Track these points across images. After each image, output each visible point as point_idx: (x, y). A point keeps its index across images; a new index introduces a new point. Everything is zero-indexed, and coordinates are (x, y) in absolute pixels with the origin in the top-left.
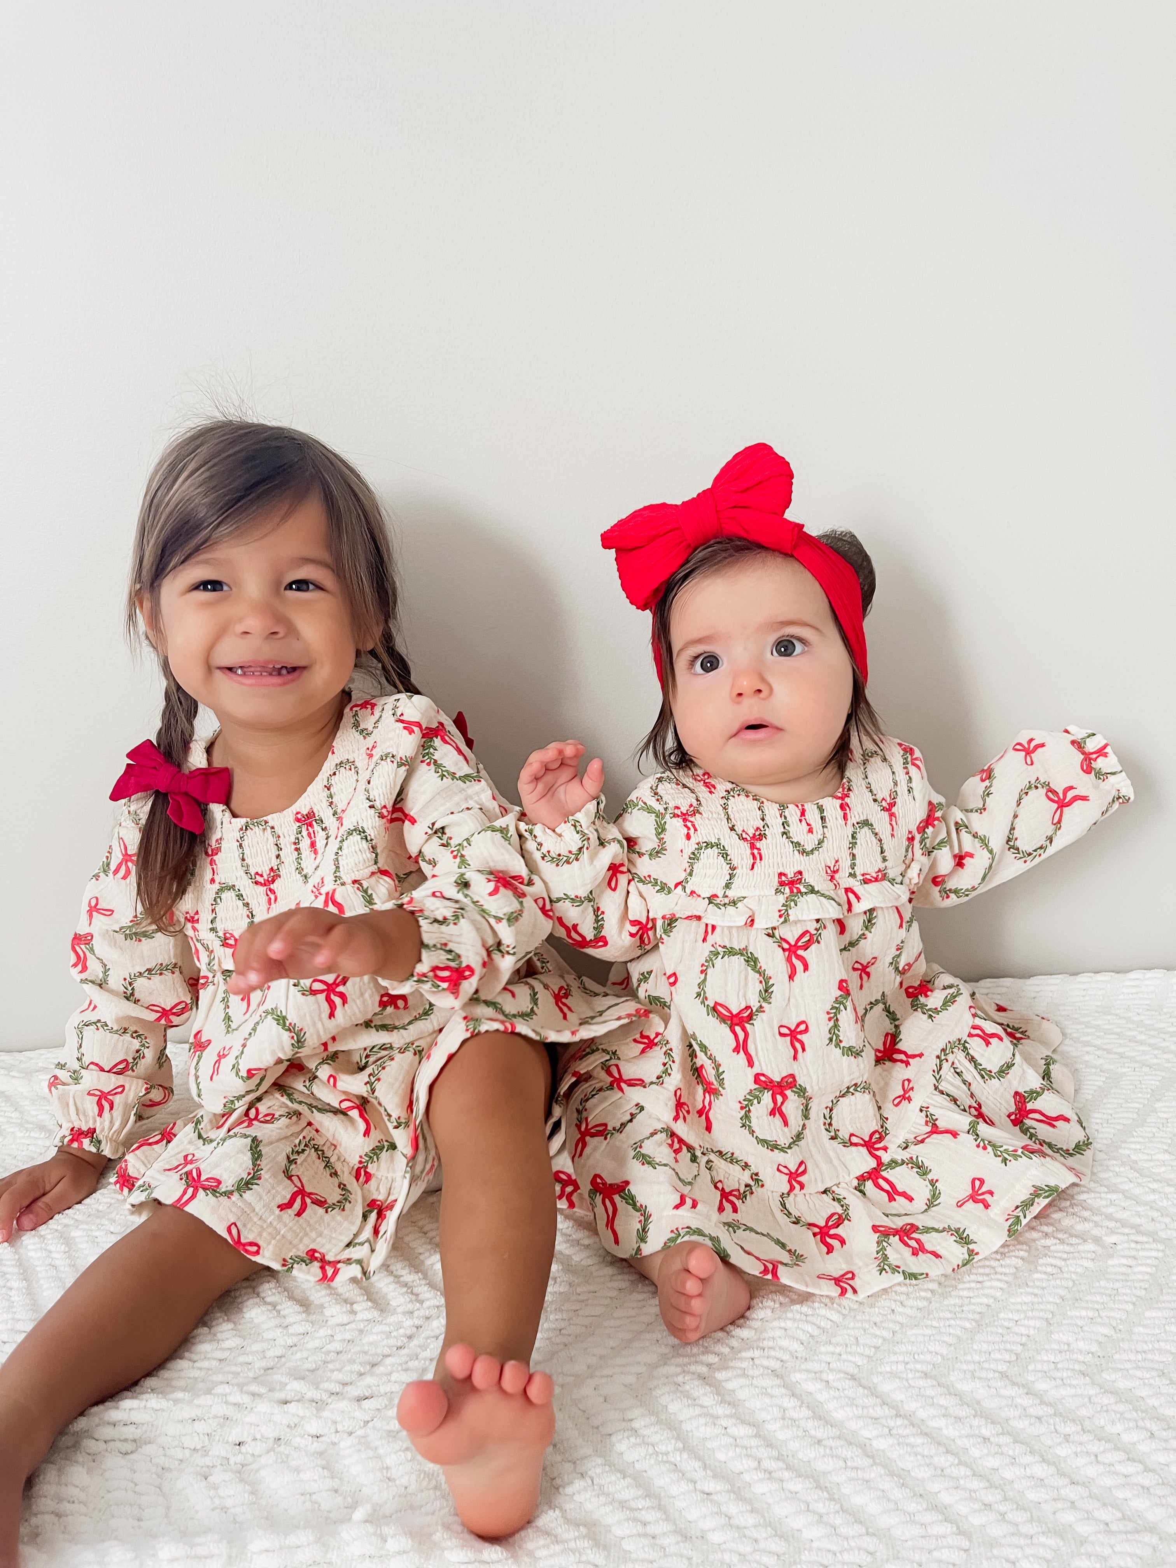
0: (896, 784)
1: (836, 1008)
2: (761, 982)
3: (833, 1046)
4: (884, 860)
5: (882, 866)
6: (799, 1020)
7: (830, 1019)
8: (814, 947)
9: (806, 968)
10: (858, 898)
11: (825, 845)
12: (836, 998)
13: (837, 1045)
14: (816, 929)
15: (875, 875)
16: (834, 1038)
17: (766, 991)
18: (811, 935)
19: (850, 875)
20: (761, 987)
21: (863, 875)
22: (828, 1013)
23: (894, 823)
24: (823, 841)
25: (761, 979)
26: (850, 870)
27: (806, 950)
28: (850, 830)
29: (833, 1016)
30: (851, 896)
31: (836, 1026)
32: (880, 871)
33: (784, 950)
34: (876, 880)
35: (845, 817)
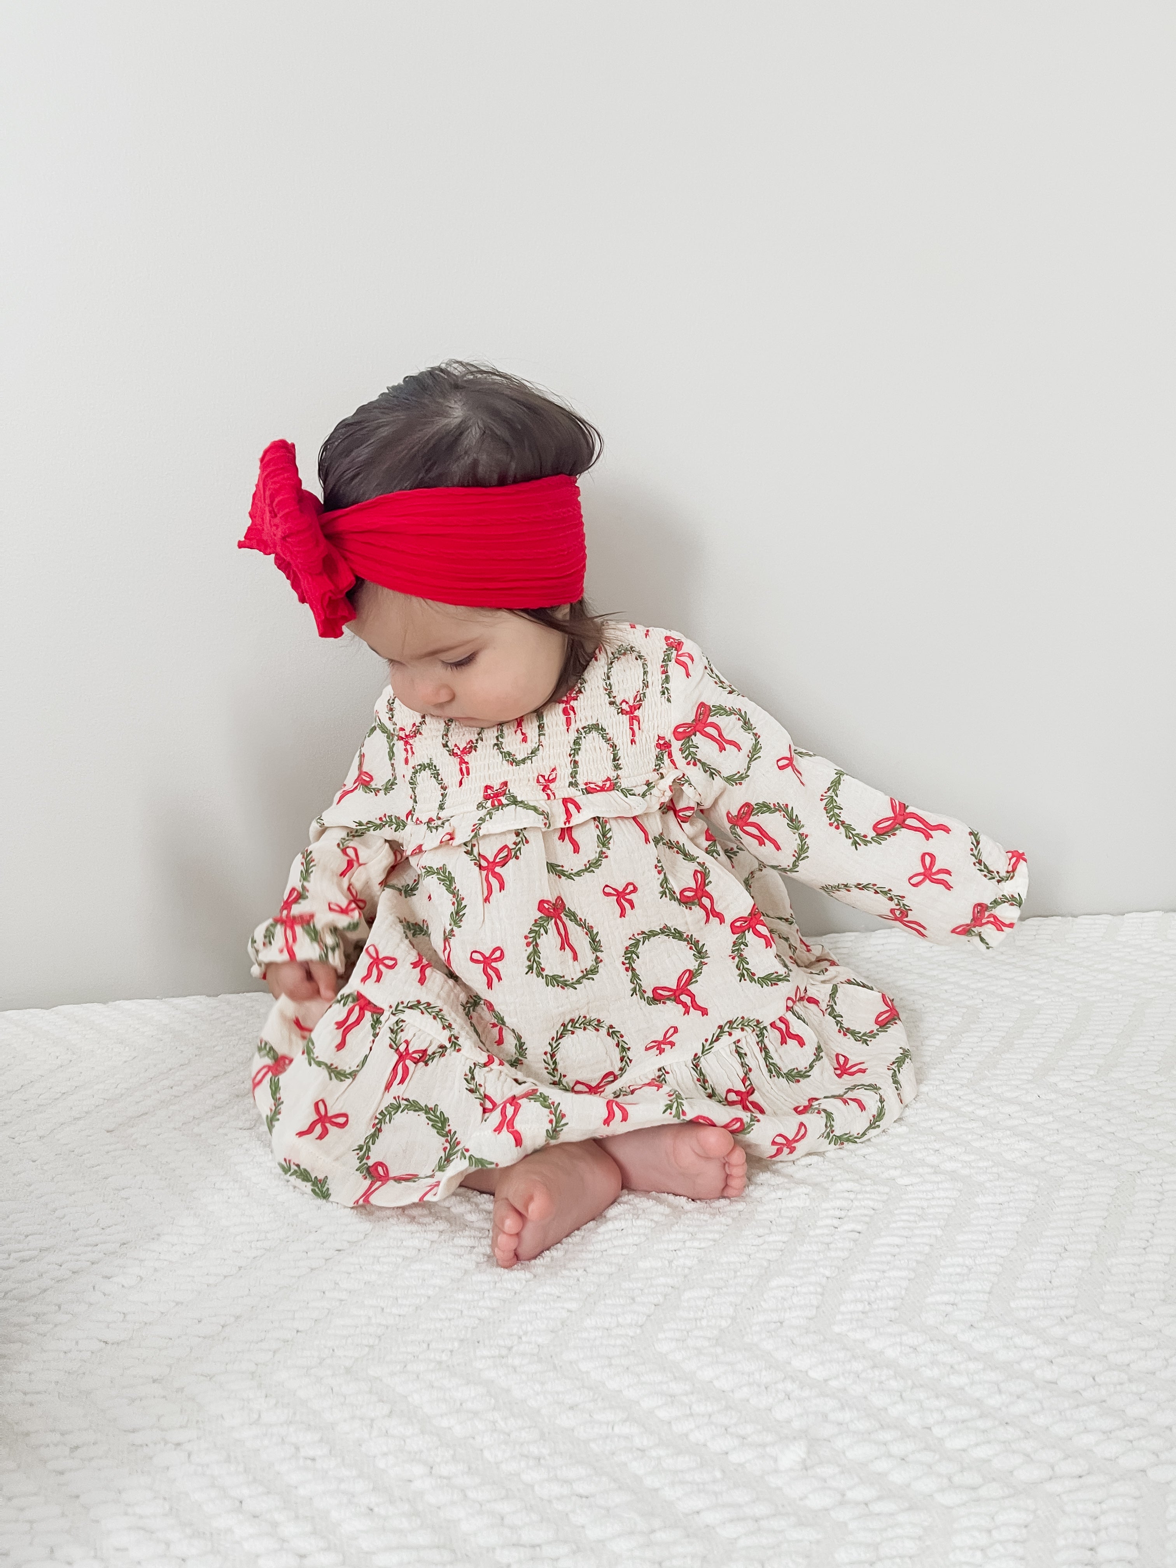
0: (646, 685)
1: (536, 932)
2: (453, 904)
3: (534, 974)
4: (617, 767)
5: (612, 774)
6: (495, 946)
7: (528, 944)
8: (512, 862)
9: (502, 887)
10: (578, 808)
11: (540, 753)
12: (536, 921)
13: (539, 974)
14: (515, 843)
15: (601, 784)
16: (534, 965)
17: (457, 913)
18: (510, 850)
19: (571, 784)
20: (452, 909)
21: (586, 784)
22: (526, 937)
23: (636, 727)
24: (538, 749)
25: (454, 900)
26: (571, 780)
27: (503, 866)
28: (573, 735)
29: (533, 940)
30: (571, 807)
31: (536, 952)
32: (608, 779)
33: (480, 867)
34: (602, 789)
35: (568, 722)
